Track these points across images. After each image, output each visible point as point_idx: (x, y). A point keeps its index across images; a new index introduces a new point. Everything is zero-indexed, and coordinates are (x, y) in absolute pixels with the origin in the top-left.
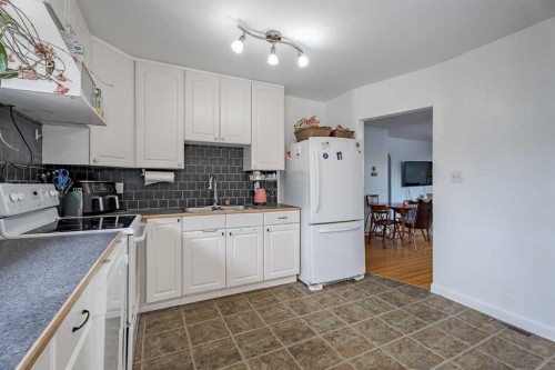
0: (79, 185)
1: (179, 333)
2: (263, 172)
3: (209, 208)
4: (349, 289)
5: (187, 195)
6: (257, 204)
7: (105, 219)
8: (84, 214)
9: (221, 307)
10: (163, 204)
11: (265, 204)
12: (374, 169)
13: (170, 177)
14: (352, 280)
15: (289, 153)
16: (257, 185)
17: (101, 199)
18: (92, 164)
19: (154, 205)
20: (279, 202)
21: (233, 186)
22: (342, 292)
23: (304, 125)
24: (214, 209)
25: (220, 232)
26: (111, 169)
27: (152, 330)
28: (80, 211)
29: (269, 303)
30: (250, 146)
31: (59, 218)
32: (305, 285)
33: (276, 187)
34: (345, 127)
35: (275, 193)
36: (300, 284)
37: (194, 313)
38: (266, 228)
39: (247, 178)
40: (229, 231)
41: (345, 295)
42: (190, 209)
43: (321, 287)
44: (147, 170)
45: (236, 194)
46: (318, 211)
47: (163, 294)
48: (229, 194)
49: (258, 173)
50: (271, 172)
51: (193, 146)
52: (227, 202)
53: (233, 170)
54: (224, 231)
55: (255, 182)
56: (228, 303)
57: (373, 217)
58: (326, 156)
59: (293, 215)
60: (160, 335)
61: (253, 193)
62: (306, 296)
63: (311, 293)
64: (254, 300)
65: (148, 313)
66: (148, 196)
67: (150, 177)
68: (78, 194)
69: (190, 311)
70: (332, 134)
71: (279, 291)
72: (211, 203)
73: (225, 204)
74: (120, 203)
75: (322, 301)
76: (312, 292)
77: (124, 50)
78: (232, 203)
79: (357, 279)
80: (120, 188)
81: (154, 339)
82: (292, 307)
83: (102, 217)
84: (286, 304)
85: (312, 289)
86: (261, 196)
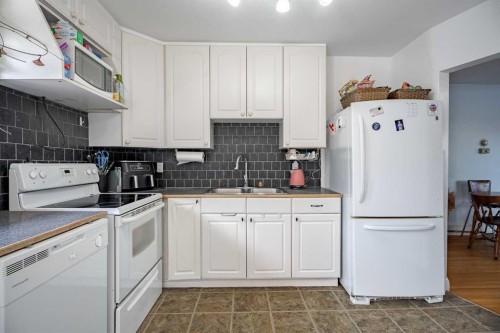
0: (120, 165)
1: (184, 319)
2: (300, 151)
3: (239, 190)
4: (411, 313)
5: (219, 175)
6: (292, 187)
7: (139, 196)
8: (123, 191)
9: (237, 299)
10: (197, 184)
11: (301, 188)
12: (483, 143)
13: (199, 157)
14: (421, 302)
15: (331, 127)
16: (295, 165)
17: (136, 177)
18: (124, 145)
19: (189, 184)
20: (323, 186)
21: (267, 166)
22: (399, 316)
23: (351, 90)
24: (243, 191)
25: (239, 216)
26: (153, 150)
27: (164, 308)
28: (119, 188)
29: (291, 307)
30: (282, 120)
31: (100, 193)
32: (347, 293)
33: (319, 167)
34: (414, 84)
35: (318, 175)
36: (340, 291)
37: (209, 301)
38: (295, 216)
39: (283, 157)
40: (249, 216)
41: (402, 322)
42: (220, 190)
43: (367, 302)
44: (180, 150)
45: (271, 175)
46: (362, 200)
47: (184, 273)
48: (263, 175)
49: (294, 152)
50: (310, 150)
51: (225, 124)
52: (260, 184)
53: (268, 148)
54: (244, 216)
55: (292, 161)
56: (247, 296)
57: (476, 213)
58: (376, 127)
59: (332, 203)
60: (167, 317)
61: (289, 175)
62: (343, 310)
63: (351, 306)
64: (275, 300)
65: (171, 289)
66: (184, 175)
67: (182, 157)
68: (118, 172)
69: (205, 297)
70: (392, 96)
71: (311, 294)
72: (241, 184)
73: (257, 186)
74: (155, 182)
75: (362, 323)
76: (354, 306)
77: (154, 37)
78: (267, 185)
79: (430, 301)
80: (160, 168)
81: (161, 319)
82: (317, 320)
83: (136, 194)
84: (310, 313)
85: (354, 301)
86: (297, 177)
